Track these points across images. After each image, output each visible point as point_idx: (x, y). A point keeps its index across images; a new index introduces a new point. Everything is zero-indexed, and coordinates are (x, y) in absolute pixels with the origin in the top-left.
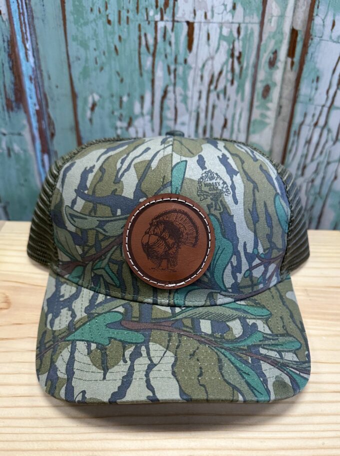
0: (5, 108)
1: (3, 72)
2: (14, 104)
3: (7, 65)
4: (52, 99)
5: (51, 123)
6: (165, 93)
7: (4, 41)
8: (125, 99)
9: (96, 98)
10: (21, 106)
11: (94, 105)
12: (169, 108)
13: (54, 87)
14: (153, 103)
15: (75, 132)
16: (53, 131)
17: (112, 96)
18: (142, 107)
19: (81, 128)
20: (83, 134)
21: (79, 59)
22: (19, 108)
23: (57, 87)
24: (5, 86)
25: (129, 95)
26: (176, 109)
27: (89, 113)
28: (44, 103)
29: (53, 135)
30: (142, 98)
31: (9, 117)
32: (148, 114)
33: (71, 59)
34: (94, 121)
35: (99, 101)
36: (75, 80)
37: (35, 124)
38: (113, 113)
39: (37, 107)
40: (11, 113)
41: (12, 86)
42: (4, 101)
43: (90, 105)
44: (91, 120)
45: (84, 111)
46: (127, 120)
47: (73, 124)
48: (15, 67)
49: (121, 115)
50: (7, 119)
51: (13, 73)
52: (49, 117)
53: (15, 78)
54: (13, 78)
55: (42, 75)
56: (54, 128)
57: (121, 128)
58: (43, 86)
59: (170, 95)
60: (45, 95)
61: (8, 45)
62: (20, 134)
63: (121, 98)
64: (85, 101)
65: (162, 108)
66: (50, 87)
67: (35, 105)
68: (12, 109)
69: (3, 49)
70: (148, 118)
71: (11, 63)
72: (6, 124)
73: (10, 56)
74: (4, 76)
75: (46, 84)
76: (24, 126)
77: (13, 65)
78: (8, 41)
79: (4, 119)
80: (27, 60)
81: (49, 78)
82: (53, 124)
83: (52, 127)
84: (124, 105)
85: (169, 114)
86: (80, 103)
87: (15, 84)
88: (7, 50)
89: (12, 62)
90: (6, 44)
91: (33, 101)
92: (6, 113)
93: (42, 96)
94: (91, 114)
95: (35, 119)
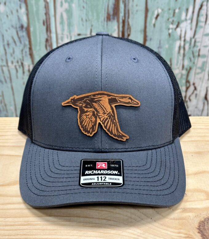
2: (111, 17)
4: (132, 13)
5: (129, 28)
6: (202, 6)
8: (177, 11)
9: (160, 11)
10: (116, 18)
11: (158, 16)
12: (202, 15)
14: (193, 12)
15: (143, 33)
16: (129, 33)
17: (169, 9)
18: (186, 15)
19: (148, 30)
20: (148, 34)
22: (114, 19)
23: (137, 6)
24: (108, 6)
25: (179, 8)
26: (207, 15)
27: (154, 20)
29: (129, 35)
30: (187, 10)
32: (189, 19)
34: (156, 25)
35: (161, 13)
36: (149, 1)
37: (121, 29)
38: (168, 19)
39: (123, 18)
40: (108, 22)
41: (113, 6)
42: (106, 15)
43: (155, 16)
44: (154, 25)
45: (151, 19)
46: (177, 24)
47: (143, 27)
49: (173, 21)
52: (129, 24)
54: (114, 2)
56: (130, 31)
57: (172, 29)
59: (204, 7)
63: (174, 10)
64: (153, 13)
65: (198, 15)
66: (132, 6)
68: (110, 20)
70: (189, 21)
72: (104, 29)
75: (130, 4)
76: (115, 30)
79: (104, 26)
81: (133, 1)
84: (176, 15)
85: (202, 19)
86: (149, 15)
87: (115, 5)
91: (122, 15)
92: (106, 23)
93: (127, 11)
94: (155, 21)
95: (121, 25)
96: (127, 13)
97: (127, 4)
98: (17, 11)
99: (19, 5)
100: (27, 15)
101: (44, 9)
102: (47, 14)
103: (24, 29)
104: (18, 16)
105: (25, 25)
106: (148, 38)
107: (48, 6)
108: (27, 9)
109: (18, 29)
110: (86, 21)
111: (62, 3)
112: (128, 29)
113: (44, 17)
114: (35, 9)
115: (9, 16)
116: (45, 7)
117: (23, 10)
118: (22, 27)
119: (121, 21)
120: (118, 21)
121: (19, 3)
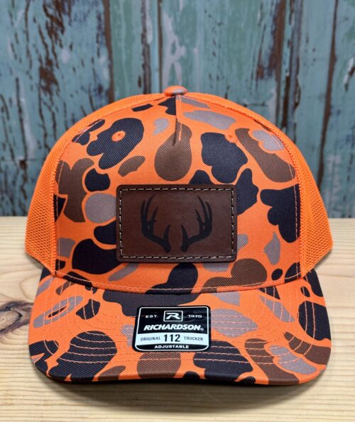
0: (255, 76)
1: (263, 37)
2: (266, 71)
3: (269, 30)
4: (305, 64)
5: (298, 91)
7: (272, 4)
10: (274, 73)
11: (354, 69)
13: (310, 51)
15: (324, 100)
16: (297, 100)
19: (333, 95)
20: (333, 103)
21: (347, 19)
22: (270, 75)
23: (314, 50)
24: (260, 52)
27: (346, 77)
28: (294, 68)
29: (296, 105)
31: (257, 85)
33: (338, 20)
34: (350, 87)
36: (338, 42)
37: (283, 93)
39: (288, 74)
40: (259, 81)
41: (269, 52)
42: (255, 69)
43: (349, 69)
44: (347, 86)
45: (341, 75)
47: (324, 90)
48: (277, 31)
50: (254, 87)
51: (274, 38)
52: (297, 85)
53: (275, 42)
54: (272, 43)
55: (299, 38)
56: (299, 97)
58: (298, 50)
60: (298, 60)
61: (276, 8)
62: (263, 105)
64: (345, 63)
66: (306, 51)
67: (286, 71)
68: (262, 77)
69: (269, 13)
71: (274, 27)
72: (251, 94)
73: (275, 19)
74: (262, 41)
75: (302, 48)
76: (271, 95)
77: (276, 30)
78: (277, 5)
79: (250, 89)
80: (290, 23)
81: (307, 41)
82: (300, 92)
83: (297, 95)
86: (338, 67)
87: (273, 50)
88: (273, 13)
89: (276, 25)
90: (274, 7)
91: (285, 67)
92: (254, 82)
93: (294, 61)
94: (349, 79)
95: (283, 87)
96: (295, 64)
97: (295, 48)
98: (93, 61)
99: (96, 49)
100: (111, 67)
101: (142, 57)
102: (146, 66)
103: (103, 94)
104: (94, 70)
105: (106, 86)
106: (334, 111)
107: (149, 52)
108: (110, 58)
109: (93, 94)
110: (218, 78)
111: (174, 46)
112: (295, 93)
113: (141, 72)
114: (124, 58)
115: (77, 70)
116: (144, 54)
117: (104, 59)
118: (100, 89)
119: (283, 78)
120: (278, 79)
121: (96, 45)
